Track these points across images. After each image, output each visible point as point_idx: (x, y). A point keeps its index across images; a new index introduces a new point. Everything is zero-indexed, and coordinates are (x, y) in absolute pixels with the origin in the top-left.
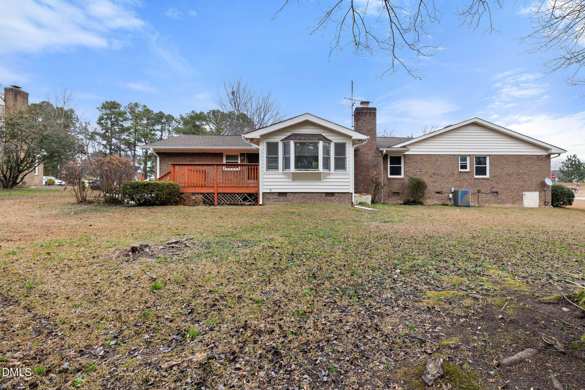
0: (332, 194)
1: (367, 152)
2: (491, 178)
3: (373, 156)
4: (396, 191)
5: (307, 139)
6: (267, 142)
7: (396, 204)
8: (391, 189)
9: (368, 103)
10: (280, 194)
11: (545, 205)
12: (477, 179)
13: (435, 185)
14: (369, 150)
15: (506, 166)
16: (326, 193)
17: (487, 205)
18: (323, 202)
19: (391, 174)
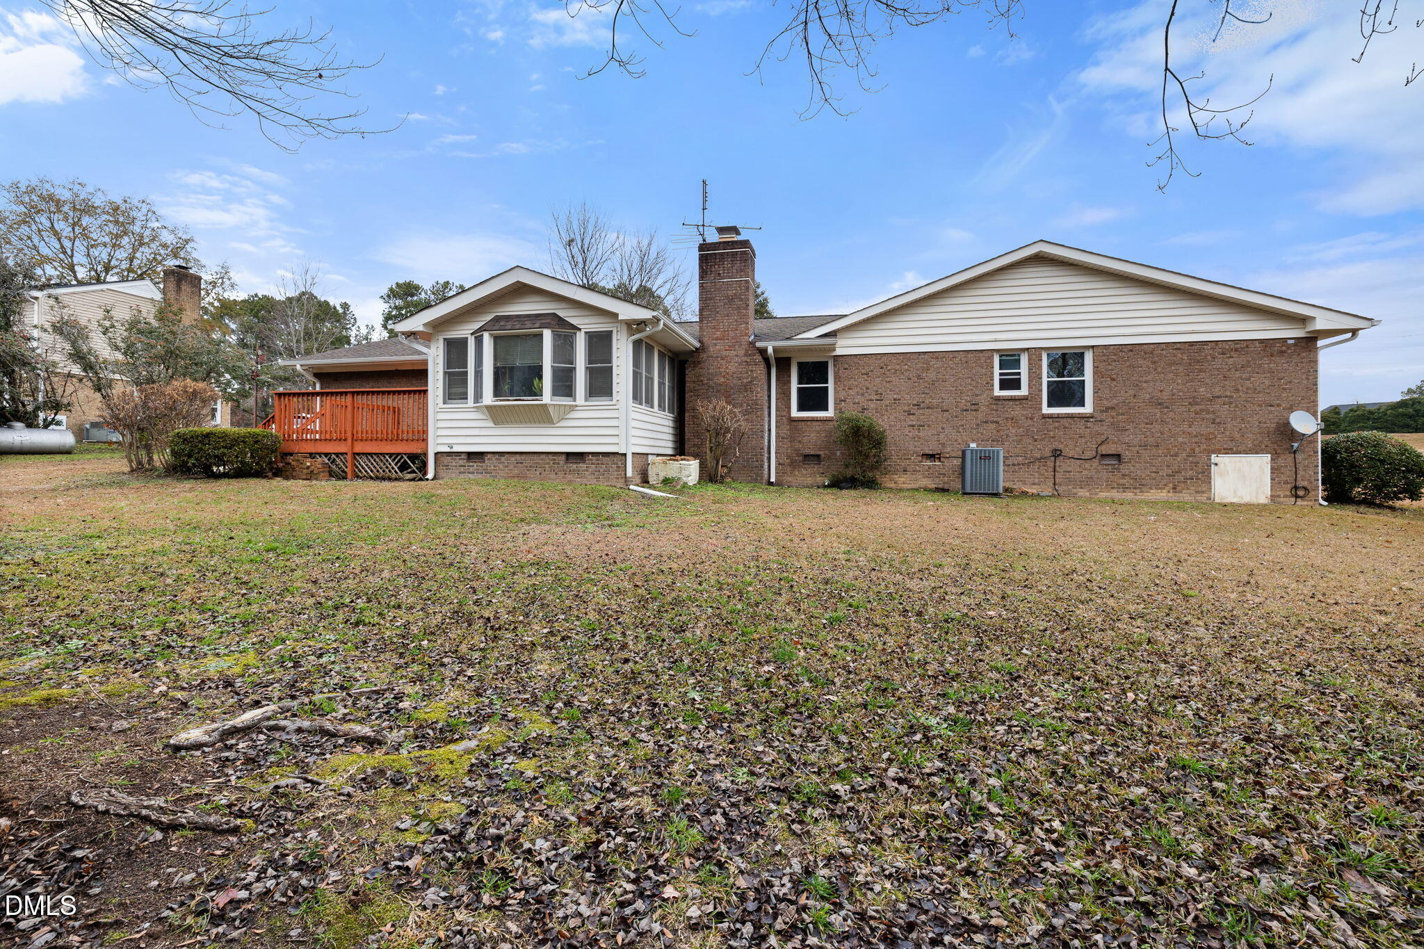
0: (580, 456)
1: (724, 353)
2: (1096, 415)
3: (740, 364)
4: (812, 453)
5: (518, 327)
6: (445, 339)
7: (812, 487)
8: (797, 445)
9: (734, 230)
10: (471, 456)
11: (1297, 496)
12: (1050, 416)
13: (921, 434)
14: (731, 348)
15: (1149, 378)
16: (568, 454)
17: (1083, 493)
18: (561, 475)
19: (802, 407)
